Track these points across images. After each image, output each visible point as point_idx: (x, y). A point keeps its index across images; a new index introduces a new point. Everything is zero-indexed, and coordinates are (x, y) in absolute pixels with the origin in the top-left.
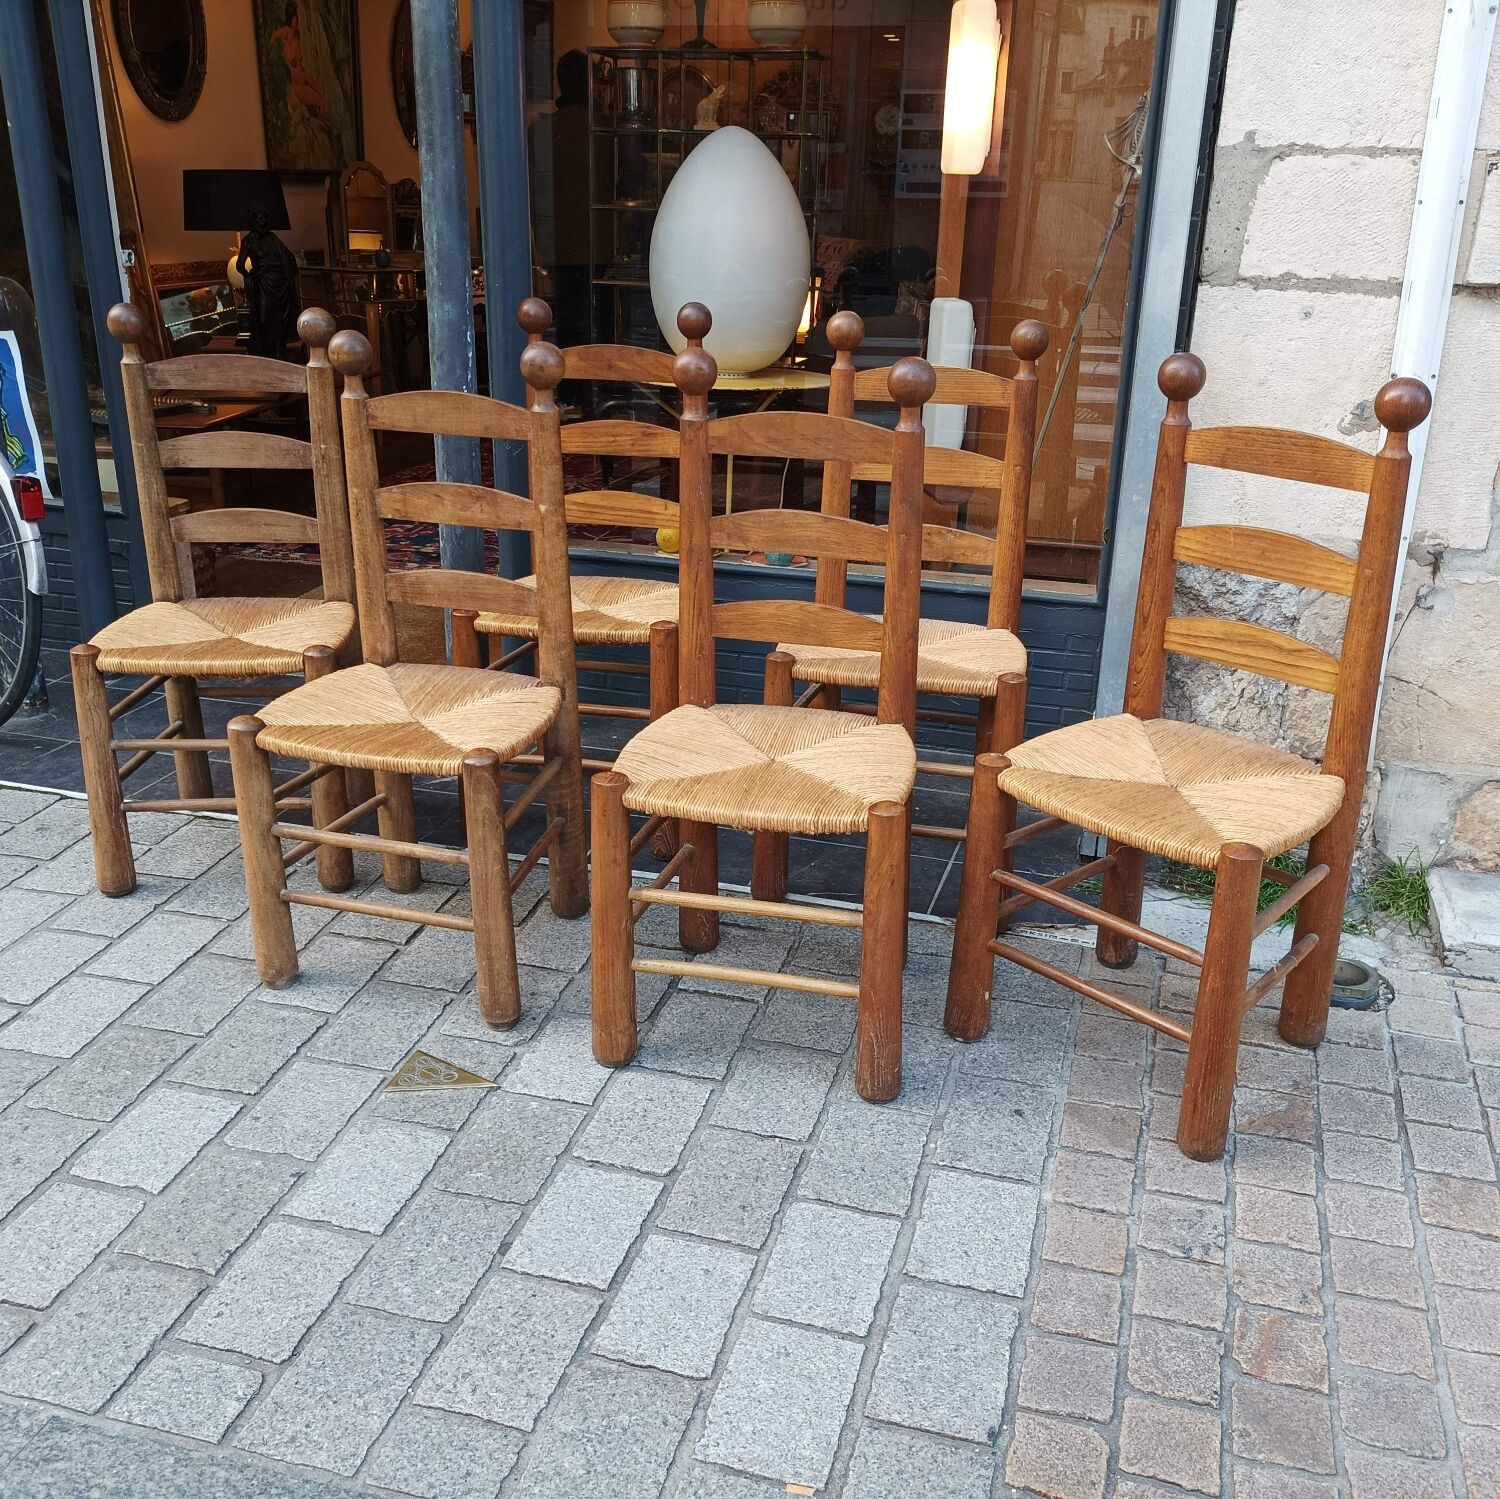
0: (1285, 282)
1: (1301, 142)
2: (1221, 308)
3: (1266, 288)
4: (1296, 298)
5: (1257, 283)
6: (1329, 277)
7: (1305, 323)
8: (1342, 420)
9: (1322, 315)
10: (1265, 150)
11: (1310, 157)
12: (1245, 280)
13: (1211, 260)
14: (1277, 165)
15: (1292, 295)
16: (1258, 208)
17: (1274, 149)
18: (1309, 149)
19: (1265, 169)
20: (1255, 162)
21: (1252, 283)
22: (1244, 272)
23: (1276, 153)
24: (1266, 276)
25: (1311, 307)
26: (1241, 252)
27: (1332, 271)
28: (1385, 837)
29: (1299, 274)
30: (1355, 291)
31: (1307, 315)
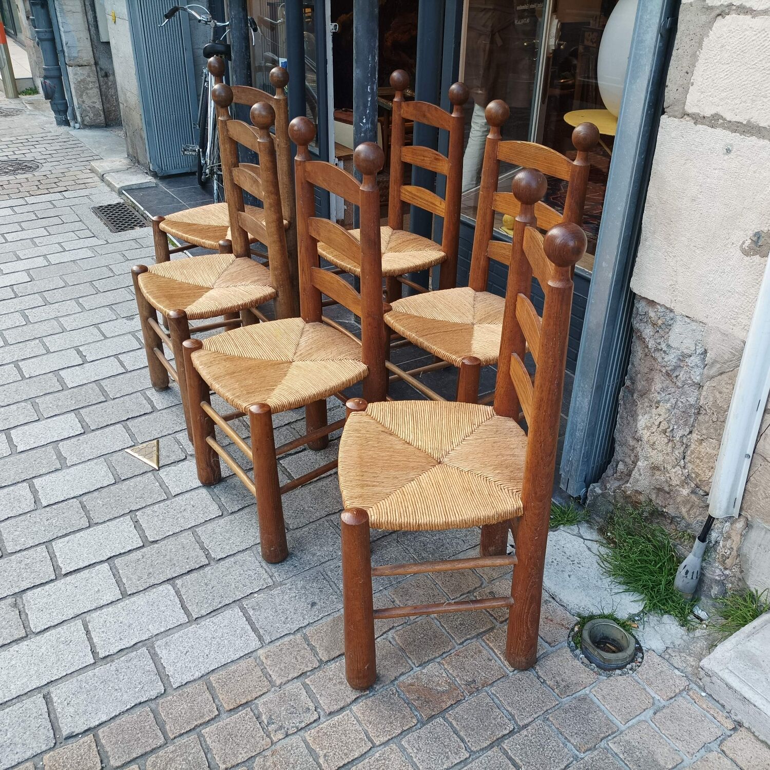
0: (714, 121)
1: (737, 3)
2: (673, 135)
3: (702, 124)
4: (722, 136)
5: (698, 119)
6: (745, 122)
7: (726, 157)
8: (744, 243)
9: (738, 153)
10: (711, 8)
11: (742, 17)
12: (688, 115)
13: (670, 94)
14: (720, 22)
15: (719, 132)
16: (703, 55)
17: (717, 8)
18: (744, 10)
19: (710, 25)
20: (704, 18)
21: (693, 119)
22: (689, 109)
23: (718, 12)
24: (702, 114)
25: (731, 145)
26: (687, 92)
27: (747, 118)
29: (724, 116)
30: (764, 137)
31: (728, 151)
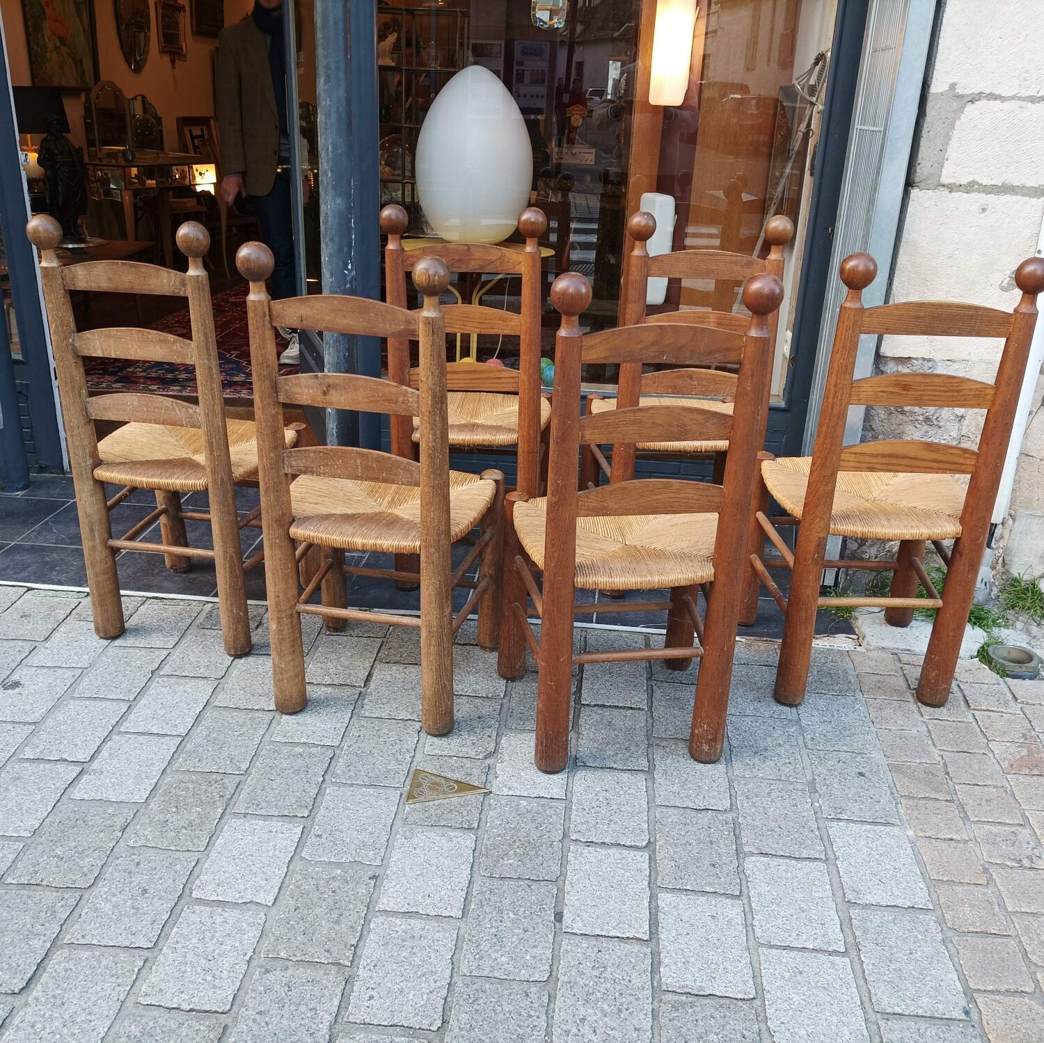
0: (970, 187)
1: (987, 91)
2: (926, 205)
3: (958, 191)
4: (978, 198)
5: (951, 188)
6: (1000, 184)
7: (982, 215)
8: (1003, 282)
9: (994, 210)
10: (962, 96)
11: (992, 102)
12: (944, 186)
13: (921, 171)
14: (969, 107)
15: (974, 195)
16: (955, 135)
17: (968, 96)
18: (992, 97)
19: (961, 110)
20: (955, 105)
21: (948, 188)
22: (944, 180)
23: (969, 99)
24: (958, 183)
25: (986, 205)
26: (942, 167)
27: (1003, 180)
28: (1011, 560)
29: (980, 182)
30: (1017, 194)
31: (984, 210)
